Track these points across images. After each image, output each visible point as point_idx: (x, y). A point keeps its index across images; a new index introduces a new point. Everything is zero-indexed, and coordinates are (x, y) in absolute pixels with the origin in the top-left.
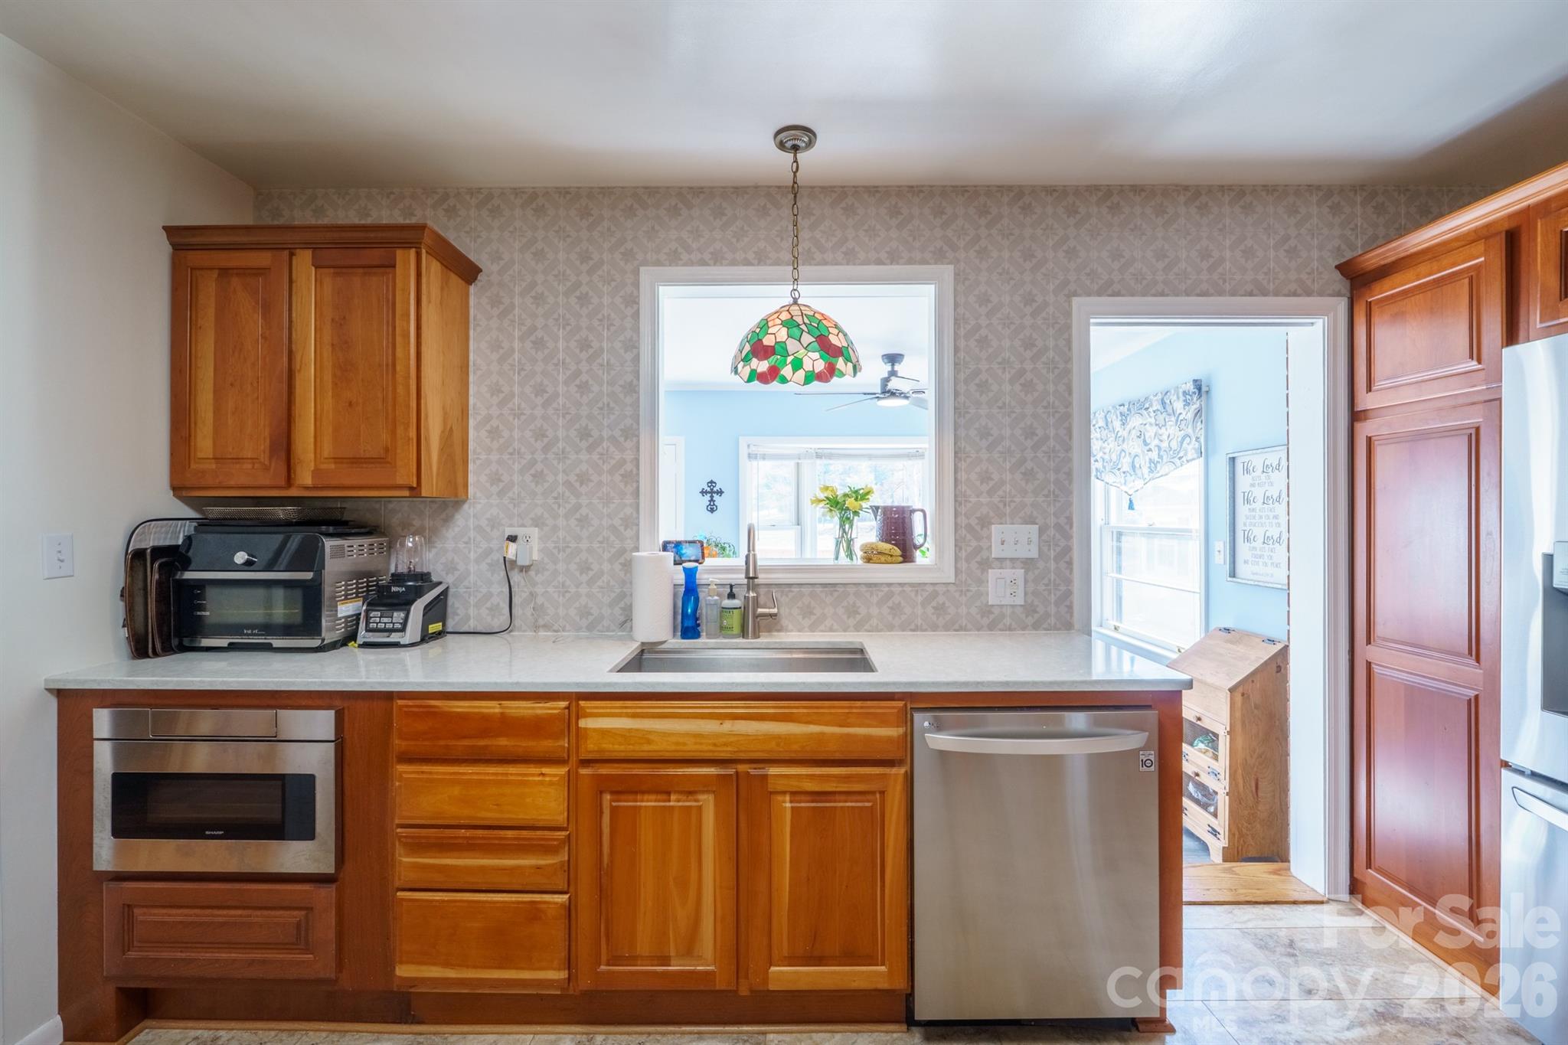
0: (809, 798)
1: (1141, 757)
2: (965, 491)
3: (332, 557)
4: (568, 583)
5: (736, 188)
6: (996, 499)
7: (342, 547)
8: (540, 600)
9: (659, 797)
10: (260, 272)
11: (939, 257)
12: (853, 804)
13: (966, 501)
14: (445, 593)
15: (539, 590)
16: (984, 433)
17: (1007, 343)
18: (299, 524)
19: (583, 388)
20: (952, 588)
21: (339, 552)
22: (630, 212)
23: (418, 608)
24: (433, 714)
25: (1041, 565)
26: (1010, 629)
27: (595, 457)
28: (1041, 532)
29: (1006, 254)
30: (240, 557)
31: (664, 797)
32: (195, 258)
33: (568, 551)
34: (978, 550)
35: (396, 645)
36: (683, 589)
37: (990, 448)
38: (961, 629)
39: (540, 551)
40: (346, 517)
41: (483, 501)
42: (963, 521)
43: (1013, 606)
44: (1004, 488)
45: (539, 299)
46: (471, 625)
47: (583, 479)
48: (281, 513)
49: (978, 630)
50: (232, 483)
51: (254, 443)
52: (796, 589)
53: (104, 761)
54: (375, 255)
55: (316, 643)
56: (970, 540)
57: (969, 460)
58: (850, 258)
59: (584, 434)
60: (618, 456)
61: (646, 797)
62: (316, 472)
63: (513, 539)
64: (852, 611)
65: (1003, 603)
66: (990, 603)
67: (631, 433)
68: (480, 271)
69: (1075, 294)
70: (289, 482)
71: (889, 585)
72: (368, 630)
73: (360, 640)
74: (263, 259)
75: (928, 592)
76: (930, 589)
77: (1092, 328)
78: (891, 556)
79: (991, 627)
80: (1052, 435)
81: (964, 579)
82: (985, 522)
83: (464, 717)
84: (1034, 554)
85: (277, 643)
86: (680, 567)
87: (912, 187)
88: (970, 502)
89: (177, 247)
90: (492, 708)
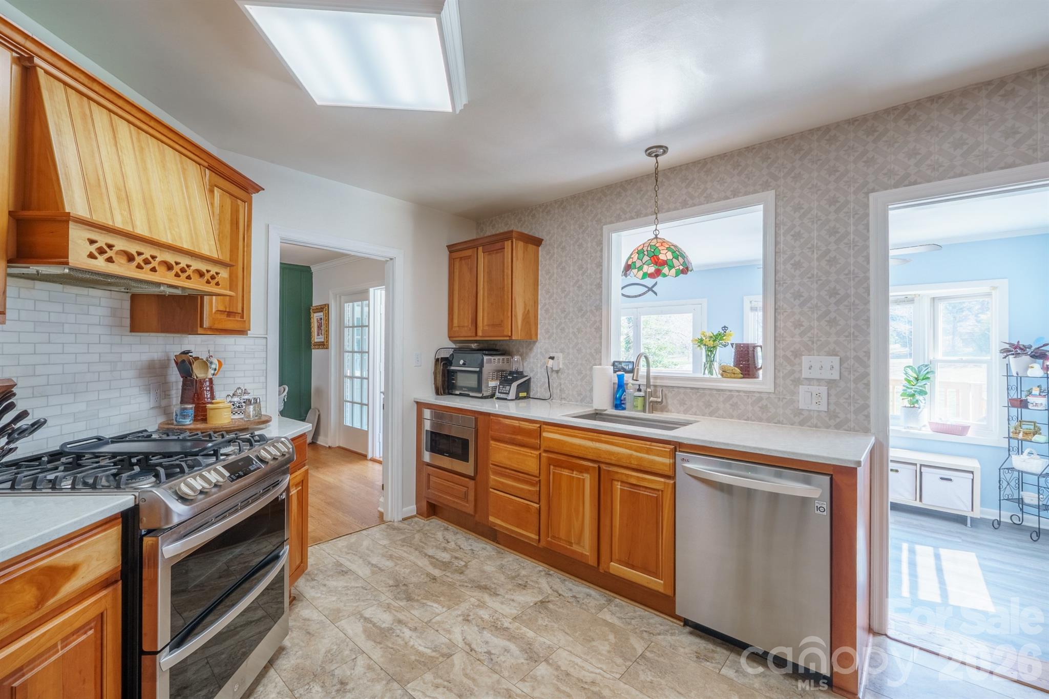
0: (628, 486)
1: (816, 505)
2: (783, 334)
3: (487, 363)
4: (573, 379)
5: (648, 175)
6: (805, 339)
7: (491, 359)
8: (563, 386)
9: (569, 471)
10: (469, 257)
11: (766, 186)
12: (648, 494)
13: (783, 340)
14: (529, 379)
15: (562, 381)
16: (798, 295)
17: (815, 234)
18: (478, 350)
19: (580, 287)
20: (772, 396)
21: (489, 361)
22: (600, 200)
23: (515, 385)
24: (500, 423)
25: (842, 384)
26: (816, 426)
27: (584, 320)
28: (841, 362)
29: (815, 174)
30: (462, 362)
31: (571, 472)
32: (455, 255)
33: (573, 364)
34: (792, 372)
35: (506, 399)
36: (616, 386)
37: (802, 305)
38: (779, 422)
39: (563, 364)
40: (498, 348)
41: (543, 341)
42: (780, 353)
43: (819, 411)
44: (812, 331)
45: (563, 249)
46: (538, 396)
47: (579, 330)
48: (474, 346)
49: (792, 424)
50: (462, 335)
51: (467, 322)
52: (676, 390)
53: (427, 426)
54: (498, 245)
55: (480, 395)
56: (786, 366)
57: (785, 314)
58: (709, 199)
59: (580, 310)
60: (593, 319)
61: (565, 470)
62: (483, 331)
63: (552, 358)
64: (708, 405)
65: (809, 409)
66: (800, 408)
67: (599, 308)
68: (543, 240)
69: (873, 190)
70: (476, 335)
71: (730, 391)
72: (499, 393)
73: (496, 397)
74: (468, 253)
75: (758, 398)
76: (757, 395)
77: (891, 212)
78: (734, 374)
79: (802, 423)
80: (852, 293)
81: (781, 391)
82: (797, 354)
83: (507, 425)
84: (836, 376)
85: (471, 394)
86: (615, 374)
87: (748, 147)
88: (786, 341)
89: (451, 252)
90: (516, 423)
